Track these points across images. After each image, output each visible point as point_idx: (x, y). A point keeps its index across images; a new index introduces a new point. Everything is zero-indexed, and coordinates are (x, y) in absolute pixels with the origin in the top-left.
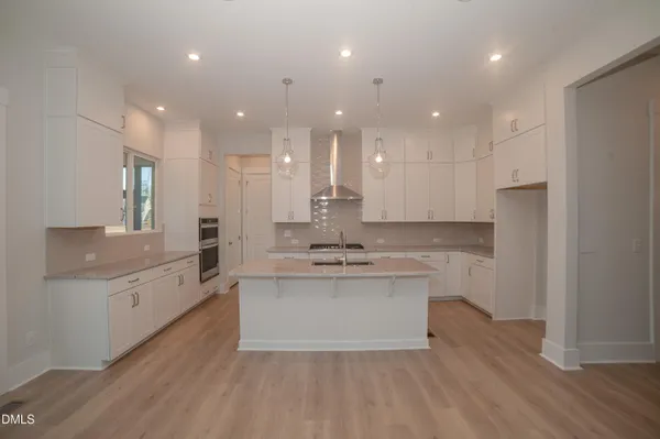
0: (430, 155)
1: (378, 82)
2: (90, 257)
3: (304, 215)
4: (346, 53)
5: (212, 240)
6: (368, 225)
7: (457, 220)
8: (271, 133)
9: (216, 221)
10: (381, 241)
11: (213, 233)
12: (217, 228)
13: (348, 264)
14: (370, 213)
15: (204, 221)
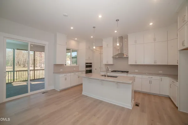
0: (155, 40)
1: (117, 20)
2: (61, 70)
3: (111, 62)
4: (100, 16)
5: (91, 68)
6: (132, 65)
7: (168, 64)
8: (102, 40)
9: (91, 63)
10: (137, 71)
11: (91, 66)
12: (91, 65)
13: (108, 76)
14: (131, 61)
15: (87, 63)
